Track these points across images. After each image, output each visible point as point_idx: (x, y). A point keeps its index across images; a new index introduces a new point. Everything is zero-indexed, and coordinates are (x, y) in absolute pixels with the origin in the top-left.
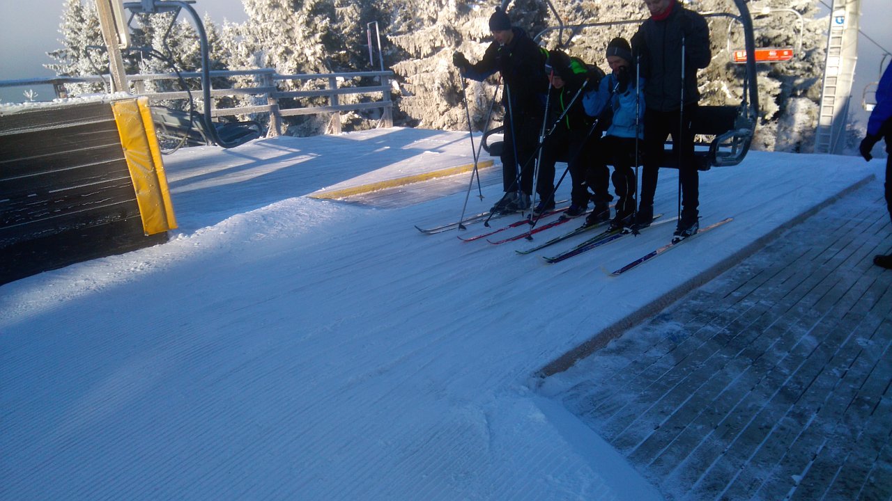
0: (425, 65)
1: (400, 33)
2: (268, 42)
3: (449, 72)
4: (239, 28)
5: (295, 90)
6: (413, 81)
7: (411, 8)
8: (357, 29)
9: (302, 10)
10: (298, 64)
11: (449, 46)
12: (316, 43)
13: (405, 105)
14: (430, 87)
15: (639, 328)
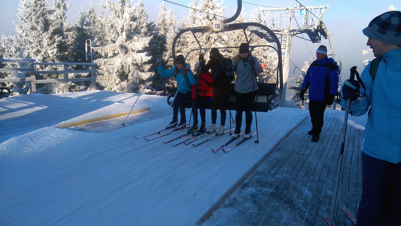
0: (110, 61)
1: (97, 46)
2: (28, 46)
4: (12, 38)
5: (41, 70)
6: (103, 68)
7: (102, 35)
9: (48, 32)
10: (43, 58)
11: (122, 53)
12: (54, 48)
13: (98, 80)
14: (112, 72)
15: (236, 191)
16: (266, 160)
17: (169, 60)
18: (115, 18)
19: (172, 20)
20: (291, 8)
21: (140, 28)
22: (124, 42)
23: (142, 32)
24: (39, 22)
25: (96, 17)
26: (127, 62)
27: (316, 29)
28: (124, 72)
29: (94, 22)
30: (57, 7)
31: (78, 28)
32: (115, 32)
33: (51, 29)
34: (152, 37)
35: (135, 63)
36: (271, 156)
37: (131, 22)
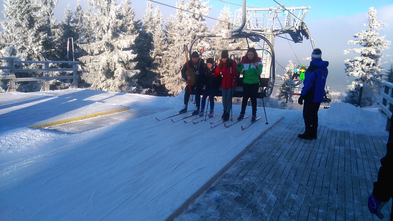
0: (95, 59)
1: (83, 43)
2: (13, 43)
3: (107, 63)
6: (89, 66)
7: (89, 32)
8: (62, 40)
9: (33, 29)
10: (28, 54)
11: (108, 51)
12: (39, 45)
13: (84, 77)
14: (97, 69)
15: (202, 196)
16: (237, 162)
17: (156, 58)
18: (101, 16)
19: (159, 19)
20: (274, 9)
21: (126, 26)
22: (110, 40)
23: (129, 29)
24: (24, 19)
25: (83, 14)
26: (113, 59)
27: (298, 29)
28: (109, 70)
29: (81, 20)
30: (44, 4)
31: (64, 25)
32: (101, 29)
33: (37, 26)
34: (138, 35)
35: (121, 60)
36: (242, 158)
37: (117, 20)
